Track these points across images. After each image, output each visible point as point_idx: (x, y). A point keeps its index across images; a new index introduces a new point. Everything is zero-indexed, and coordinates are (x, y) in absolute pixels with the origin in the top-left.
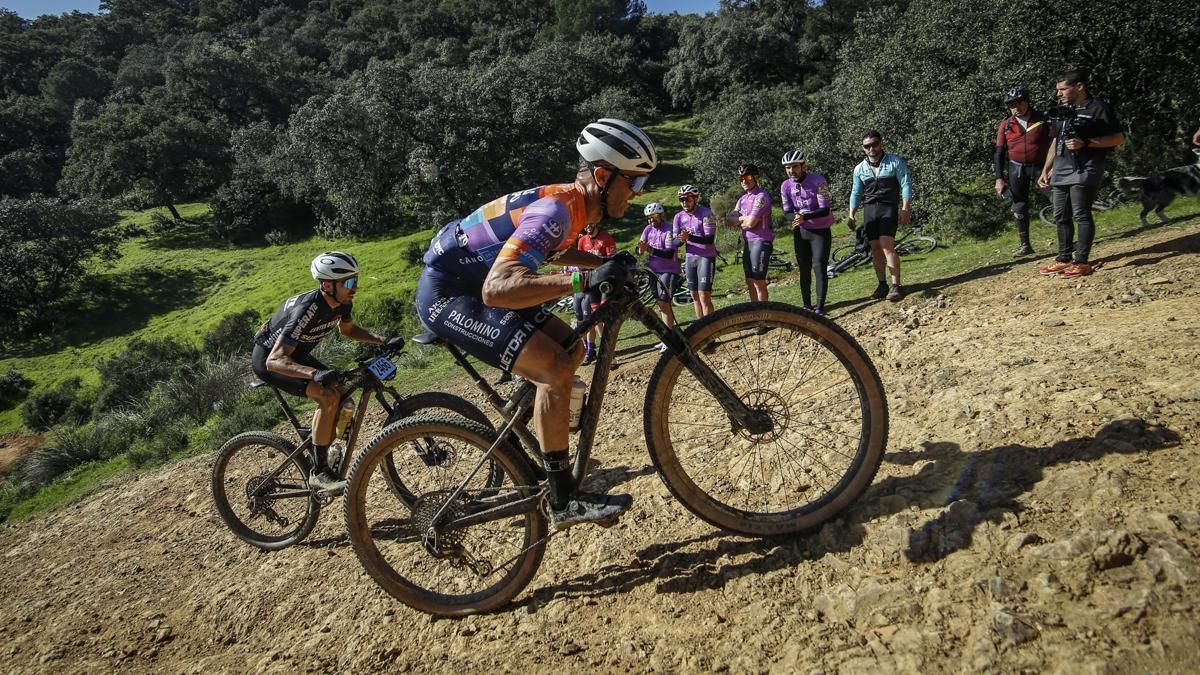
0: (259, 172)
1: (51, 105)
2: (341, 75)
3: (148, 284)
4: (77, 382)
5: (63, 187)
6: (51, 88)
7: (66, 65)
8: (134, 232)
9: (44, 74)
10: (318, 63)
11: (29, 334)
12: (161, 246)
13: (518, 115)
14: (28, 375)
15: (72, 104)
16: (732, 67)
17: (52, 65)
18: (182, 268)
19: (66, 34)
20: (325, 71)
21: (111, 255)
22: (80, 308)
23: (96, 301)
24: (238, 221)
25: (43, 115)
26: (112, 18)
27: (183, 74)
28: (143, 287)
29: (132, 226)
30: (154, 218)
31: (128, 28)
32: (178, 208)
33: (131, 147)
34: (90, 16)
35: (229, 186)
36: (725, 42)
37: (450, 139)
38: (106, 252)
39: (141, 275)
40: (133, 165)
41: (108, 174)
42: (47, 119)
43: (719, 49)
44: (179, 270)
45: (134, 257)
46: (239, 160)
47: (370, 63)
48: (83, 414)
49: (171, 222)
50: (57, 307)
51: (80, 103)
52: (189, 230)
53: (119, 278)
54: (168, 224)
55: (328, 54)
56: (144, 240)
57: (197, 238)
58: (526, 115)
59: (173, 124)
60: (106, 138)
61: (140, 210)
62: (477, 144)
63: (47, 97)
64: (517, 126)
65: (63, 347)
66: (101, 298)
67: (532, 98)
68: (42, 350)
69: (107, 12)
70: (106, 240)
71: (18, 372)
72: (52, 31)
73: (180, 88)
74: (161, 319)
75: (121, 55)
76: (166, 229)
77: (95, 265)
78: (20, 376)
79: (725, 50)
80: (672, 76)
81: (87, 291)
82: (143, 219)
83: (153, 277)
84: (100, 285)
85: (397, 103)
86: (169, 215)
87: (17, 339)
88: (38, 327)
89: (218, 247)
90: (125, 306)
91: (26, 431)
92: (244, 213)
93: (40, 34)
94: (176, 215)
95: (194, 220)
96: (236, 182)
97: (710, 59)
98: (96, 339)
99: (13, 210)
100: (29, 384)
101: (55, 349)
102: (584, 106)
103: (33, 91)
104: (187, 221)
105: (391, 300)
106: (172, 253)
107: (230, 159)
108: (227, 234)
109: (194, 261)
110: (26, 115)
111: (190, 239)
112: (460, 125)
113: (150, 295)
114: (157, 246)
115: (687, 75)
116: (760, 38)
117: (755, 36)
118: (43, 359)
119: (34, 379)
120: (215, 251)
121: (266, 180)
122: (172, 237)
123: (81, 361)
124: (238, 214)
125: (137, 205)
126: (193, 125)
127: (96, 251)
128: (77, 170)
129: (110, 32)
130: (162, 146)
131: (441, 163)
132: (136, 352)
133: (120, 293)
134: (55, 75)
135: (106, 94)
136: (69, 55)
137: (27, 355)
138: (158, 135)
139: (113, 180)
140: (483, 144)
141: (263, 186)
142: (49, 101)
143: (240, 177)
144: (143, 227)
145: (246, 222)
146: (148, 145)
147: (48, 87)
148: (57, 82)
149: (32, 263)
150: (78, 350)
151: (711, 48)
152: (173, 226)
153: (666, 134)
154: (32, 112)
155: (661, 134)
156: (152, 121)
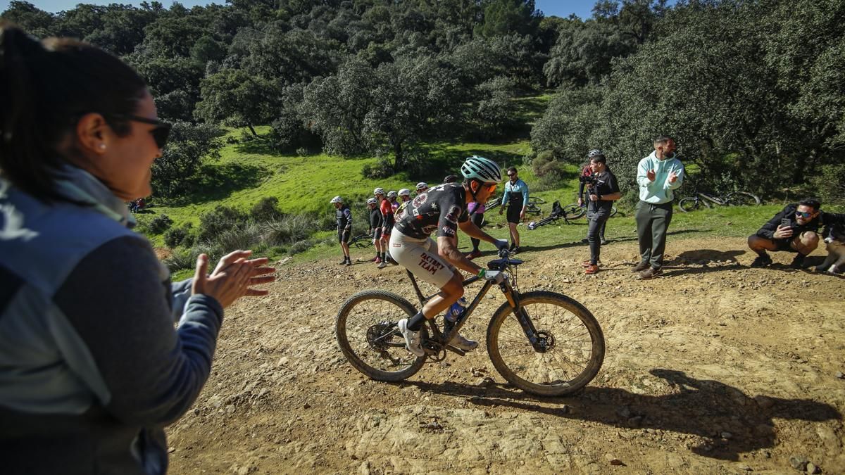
0: (295, 114)
1: (195, 63)
2: (353, 52)
3: (234, 173)
4: (190, 225)
5: (196, 114)
6: (195, 54)
7: (203, 40)
8: (232, 141)
9: (192, 44)
10: (340, 43)
11: (173, 195)
12: (244, 151)
13: (430, 95)
14: (171, 217)
15: (206, 62)
16: (587, 62)
17: (197, 39)
18: (252, 165)
19: (206, 19)
20: (344, 50)
21: (216, 156)
22: (200, 183)
23: (208, 180)
24: (283, 141)
25: (191, 69)
26: (231, 9)
27: (260, 51)
28: (231, 174)
29: (231, 137)
30: (242, 134)
31: (239, 16)
32: (256, 129)
33: (230, 94)
34: (221, 7)
35: (279, 120)
36: (585, 46)
37: (388, 108)
38: (213, 154)
39: (231, 167)
40: (230, 105)
41: (218, 109)
42: (193, 71)
43: (580, 50)
44: (250, 166)
45: (229, 156)
46: (285, 105)
47: (369, 45)
48: (190, 243)
49: (251, 137)
50: (189, 181)
51: (209, 63)
52: (259, 142)
53: (220, 168)
54: (250, 138)
55: (347, 37)
56: (236, 146)
57: (263, 148)
58: (435, 95)
59: (252, 82)
60: (217, 88)
61: (237, 128)
62: (403, 112)
63: (193, 58)
64: (430, 101)
65: (190, 203)
66: (210, 178)
67: (440, 84)
68: (180, 204)
69: (230, 4)
70: (214, 147)
71: (166, 215)
72: (199, 17)
73: (259, 59)
74: (237, 194)
75: (235, 33)
76: (249, 140)
77: (207, 160)
78: (167, 218)
79: (584, 51)
80: (549, 66)
81: (204, 174)
82: (237, 133)
83: (237, 168)
84: (210, 171)
85: (363, 83)
86: (250, 133)
87: (169, 196)
88: (179, 191)
89: (272, 154)
90: (221, 184)
91: (166, 247)
92: (286, 136)
93: (193, 18)
94: (254, 133)
95: (263, 137)
96: (281, 118)
97: (574, 57)
98: (205, 201)
100: (171, 222)
101: (185, 204)
102: (481, 86)
103: (186, 54)
104: (259, 137)
105: (347, 199)
106: (249, 156)
107: (280, 104)
108: (277, 147)
109: (259, 162)
110: (183, 69)
111: (258, 148)
112: (395, 99)
113: (235, 179)
114: (242, 151)
115: (558, 66)
116: (609, 44)
117: (606, 42)
118: (179, 209)
119: (173, 219)
120: (271, 156)
121: (298, 119)
122: (252, 146)
123: (196, 212)
124: (284, 137)
125: (235, 125)
126: (264, 82)
127: (208, 153)
128: (204, 108)
129: (228, 19)
130: (245, 95)
131: (381, 122)
132: (219, 213)
133: (220, 177)
134: (197, 46)
135: (224, 58)
136: (206, 33)
137: (172, 206)
138: (243, 88)
139: (220, 113)
140: (406, 112)
141: (297, 122)
142: (194, 61)
143: (285, 115)
144: (237, 138)
145: (287, 141)
146: (238, 94)
148: (198, 50)
150: (196, 206)
151: (575, 49)
152: (252, 139)
153: (541, 104)
154: (185, 67)
155: (538, 103)
156: (241, 80)
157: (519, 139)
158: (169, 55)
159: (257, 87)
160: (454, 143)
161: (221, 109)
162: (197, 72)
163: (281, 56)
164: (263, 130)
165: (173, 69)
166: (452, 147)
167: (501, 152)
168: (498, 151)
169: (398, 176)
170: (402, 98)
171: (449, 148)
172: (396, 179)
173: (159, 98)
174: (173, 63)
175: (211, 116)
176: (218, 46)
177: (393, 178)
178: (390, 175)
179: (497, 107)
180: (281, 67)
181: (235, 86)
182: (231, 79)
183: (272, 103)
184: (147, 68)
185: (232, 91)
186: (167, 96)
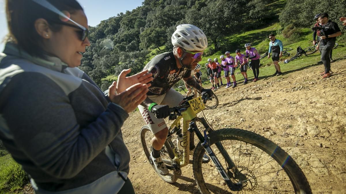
2: (190, 8)
5: (140, 47)
7: (137, 21)
9: (134, 23)
10: (184, 6)
15: (140, 29)
17: (135, 21)
19: (137, 13)
20: (186, 8)
25: (136, 32)
26: (144, 7)
27: (156, 19)
29: (153, 53)
30: (156, 51)
31: (147, 8)
32: (160, 48)
33: (149, 37)
34: (141, 7)
35: (167, 42)
37: (208, 26)
38: (148, 60)
40: (150, 41)
41: (146, 44)
42: (137, 33)
47: (196, 3)
49: (159, 51)
51: (141, 28)
55: (186, 2)
58: (227, 14)
59: (155, 31)
60: (145, 36)
62: (214, 26)
63: (136, 28)
64: (226, 17)
67: (229, 9)
69: (143, 5)
70: (148, 58)
72: (135, 13)
73: (156, 22)
75: (147, 15)
82: (154, 51)
86: (159, 50)
93: (133, 14)
94: (160, 50)
96: (168, 41)
99: (132, 55)
102: (249, 4)
103: (134, 28)
104: (162, 51)
107: (167, 36)
110: (133, 33)
112: (210, 22)
124: (170, 48)
125: (153, 48)
126: (159, 30)
127: (146, 60)
128: (142, 45)
129: (144, 10)
130: (154, 36)
131: (206, 32)
134: (136, 23)
135: (145, 25)
136: (138, 18)
138: (153, 34)
139: (147, 45)
140: (216, 25)
142: (136, 29)
143: (169, 40)
144: (155, 53)
146: (152, 37)
147: (135, 26)
148: (137, 25)
149: (137, 64)
152: (159, 52)
153: (282, 3)
154: (134, 32)
155: (281, 3)
156: (152, 31)
157: (273, 23)
158: (128, 30)
159: (157, 32)
160: (240, 33)
161: (147, 44)
162: (138, 33)
163: (164, 18)
164: (162, 48)
165: (130, 34)
166: (239, 36)
167: (264, 32)
168: (263, 32)
169: (217, 53)
170: (213, 20)
171: (238, 36)
172: (216, 55)
173: (128, 45)
174: (130, 32)
175: (145, 47)
176: (142, 21)
177: (215, 54)
178: (214, 54)
179: (259, 11)
180: (165, 22)
181: (150, 34)
182: (149, 32)
183: (164, 37)
184: (123, 36)
185: (150, 36)
186: (130, 44)
